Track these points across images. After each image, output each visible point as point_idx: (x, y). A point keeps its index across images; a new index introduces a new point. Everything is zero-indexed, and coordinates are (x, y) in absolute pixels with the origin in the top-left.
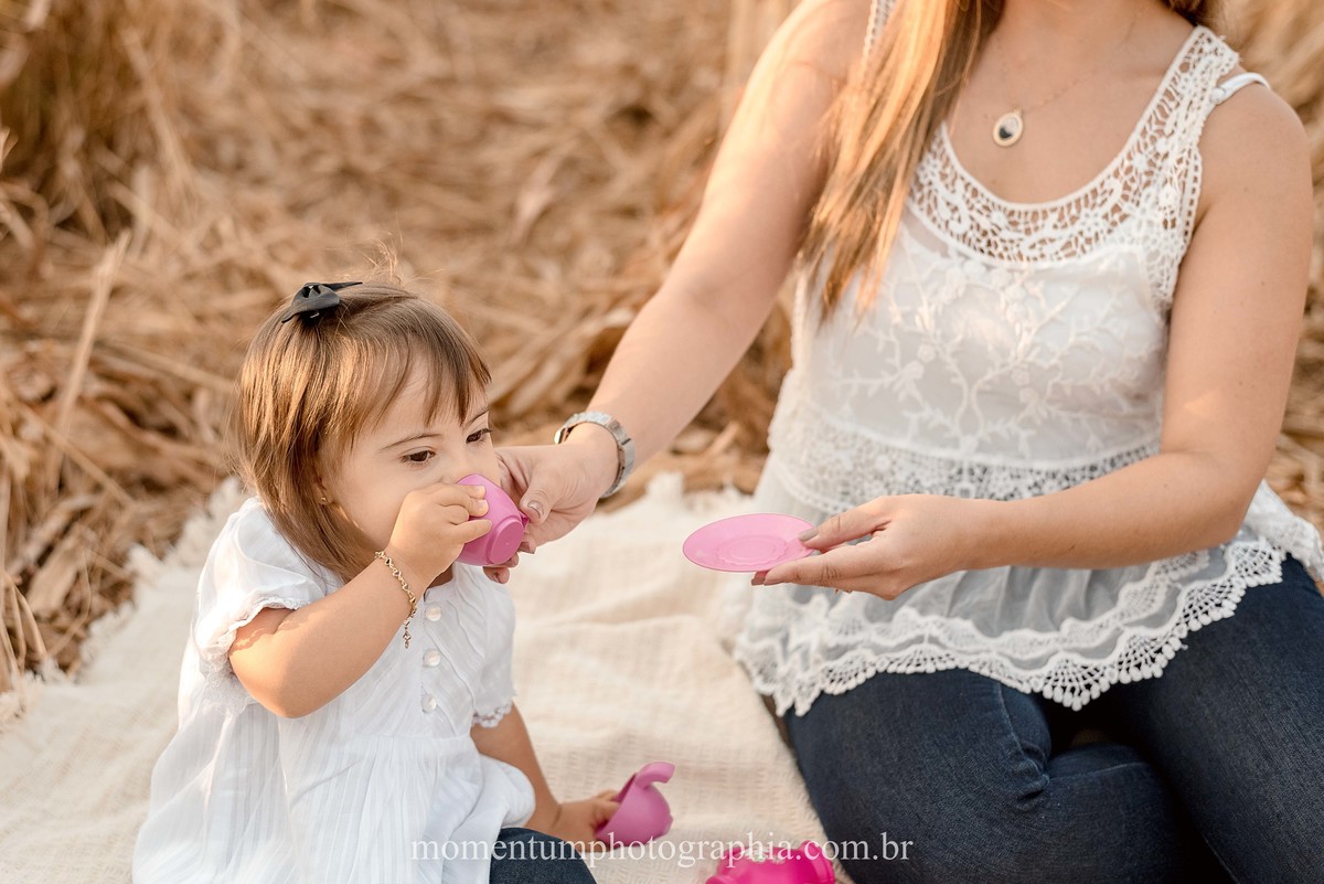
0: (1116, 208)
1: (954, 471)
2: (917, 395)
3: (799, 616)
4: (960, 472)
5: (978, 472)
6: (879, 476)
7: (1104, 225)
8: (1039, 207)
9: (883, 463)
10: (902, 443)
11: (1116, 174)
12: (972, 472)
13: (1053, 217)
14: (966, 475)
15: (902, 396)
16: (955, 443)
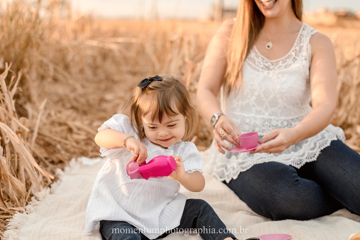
0: (294, 58)
1: (264, 120)
2: (254, 104)
3: (229, 162)
4: (265, 120)
5: (269, 120)
6: (247, 124)
7: (292, 62)
8: (278, 60)
9: (247, 121)
10: (252, 115)
11: (293, 51)
12: (268, 120)
13: (281, 62)
14: (267, 121)
15: (251, 105)
16: (264, 114)
